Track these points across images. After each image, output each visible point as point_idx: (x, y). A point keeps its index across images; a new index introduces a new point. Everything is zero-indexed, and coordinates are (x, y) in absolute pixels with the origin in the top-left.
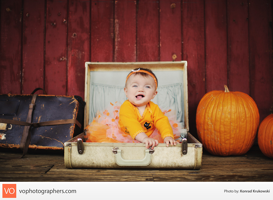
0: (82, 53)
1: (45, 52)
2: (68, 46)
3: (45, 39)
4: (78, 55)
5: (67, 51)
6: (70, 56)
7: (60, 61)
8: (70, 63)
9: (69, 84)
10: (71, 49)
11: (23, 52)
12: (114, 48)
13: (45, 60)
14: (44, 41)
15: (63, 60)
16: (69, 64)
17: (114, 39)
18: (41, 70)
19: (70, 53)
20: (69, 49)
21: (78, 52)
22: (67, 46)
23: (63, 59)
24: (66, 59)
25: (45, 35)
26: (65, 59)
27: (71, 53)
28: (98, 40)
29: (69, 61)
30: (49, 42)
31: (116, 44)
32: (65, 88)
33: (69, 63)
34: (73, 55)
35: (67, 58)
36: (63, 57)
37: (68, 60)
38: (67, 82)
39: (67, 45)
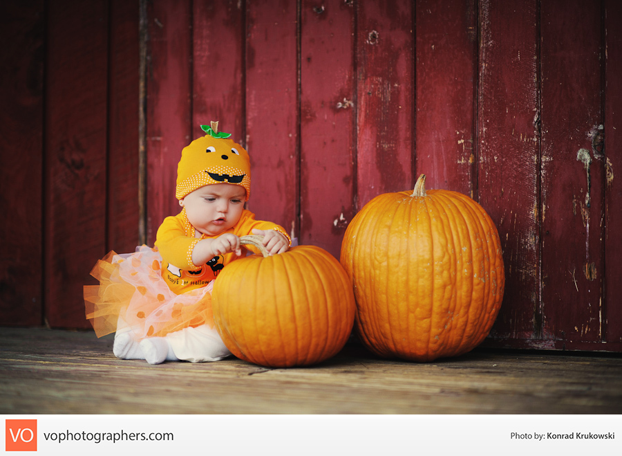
0: (393, 87)
1: (299, 86)
2: (358, 69)
3: (298, 52)
4: (383, 93)
5: (355, 83)
6: (361, 95)
7: (337, 111)
8: (363, 114)
9: (360, 172)
10: (366, 77)
11: (247, 90)
12: (477, 68)
13: (299, 110)
14: (297, 56)
15: (345, 107)
16: (361, 119)
17: (477, 44)
18: (290, 135)
19: (363, 87)
20: (361, 77)
21: (382, 84)
22: (355, 69)
23: (344, 103)
24: (352, 105)
25: (299, 42)
26: (350, 105)
27: (365, 88)
28: (433, 46)
29: (360, 109)
30: (309, 59)
31: (483, 56)
32: (351, 184)
33: (360, 115)
34: (369, 94)
35: (355, 102)
36: (345, 99)
37: (358, 106)
38: (355, 168)
39: (355, 65)
